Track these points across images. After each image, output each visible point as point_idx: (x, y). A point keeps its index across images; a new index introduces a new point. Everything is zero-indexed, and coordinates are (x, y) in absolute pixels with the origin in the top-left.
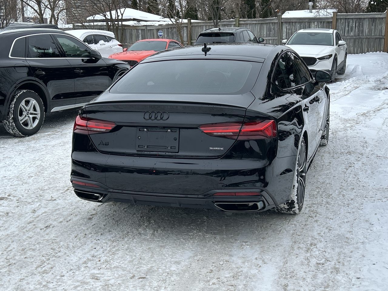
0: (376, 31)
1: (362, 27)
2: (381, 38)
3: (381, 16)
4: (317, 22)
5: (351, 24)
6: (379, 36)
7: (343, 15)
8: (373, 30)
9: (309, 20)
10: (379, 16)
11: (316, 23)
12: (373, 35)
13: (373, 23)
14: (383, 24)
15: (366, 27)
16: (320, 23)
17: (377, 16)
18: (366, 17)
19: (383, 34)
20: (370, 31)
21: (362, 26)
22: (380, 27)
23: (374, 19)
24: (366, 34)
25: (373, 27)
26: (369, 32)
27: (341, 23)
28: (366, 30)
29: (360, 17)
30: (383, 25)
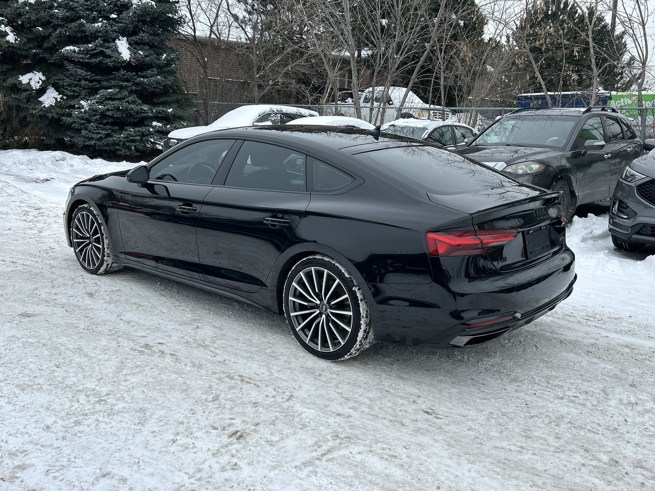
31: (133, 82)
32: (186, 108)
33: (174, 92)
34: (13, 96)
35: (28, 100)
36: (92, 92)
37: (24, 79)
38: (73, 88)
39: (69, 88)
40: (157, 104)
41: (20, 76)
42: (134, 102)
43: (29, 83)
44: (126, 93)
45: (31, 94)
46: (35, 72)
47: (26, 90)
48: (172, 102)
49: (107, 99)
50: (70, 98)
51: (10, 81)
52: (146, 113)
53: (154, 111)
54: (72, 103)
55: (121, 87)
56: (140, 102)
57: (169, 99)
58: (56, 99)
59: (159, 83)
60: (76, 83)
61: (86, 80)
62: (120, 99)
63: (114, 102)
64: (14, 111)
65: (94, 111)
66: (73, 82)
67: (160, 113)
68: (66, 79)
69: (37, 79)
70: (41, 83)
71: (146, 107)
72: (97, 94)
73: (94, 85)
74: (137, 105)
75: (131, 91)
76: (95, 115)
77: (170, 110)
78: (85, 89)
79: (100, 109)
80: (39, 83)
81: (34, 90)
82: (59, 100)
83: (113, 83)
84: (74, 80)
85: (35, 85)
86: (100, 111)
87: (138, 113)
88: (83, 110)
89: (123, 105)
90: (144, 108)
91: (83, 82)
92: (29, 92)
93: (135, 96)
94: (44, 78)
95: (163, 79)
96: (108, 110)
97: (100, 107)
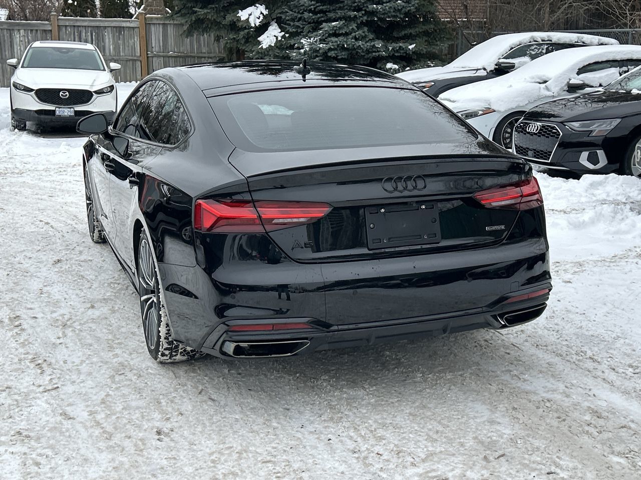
0: (127, 48)
1: (103, 42)
2: (135, 60)
3: (132, 25)
4: (25, 30)
5: (84, 34)
6: (132, 56)
7: (69, 20)
8: (121, 47)
9: (8, 27)
10: (128, 25)
11: (22, 31)
12: (121, 54)
13: (119, 35)
14: (136, 37)
15: (109, 42)
16: (29, 31)
17: (124, 25)
18: (106, 24)
19: (138, 54)
20: (117, 48)
21: (103, 39)
22: (131, 42)
23: (120, 29)
24: (110, 53)
25: (120, 42)
26: (114, 49)
27: (66, 32)
28: (109, 46)
29: (97, 24)
30: (136, 40)
31: (365, 10)
32: (438, 43)
33: (426, 21)
34: (231, 36)
35: (247, 41)
36: (316, 26)
37: (243, 15)
38: (297, 24)
39: (292, 24)
40: (397, 39)
41: (240, 11)
42: (363, 38)
43: (248, 19)
44: (354, 26)
45: (248, 33)
46: (257, 5)
47: (245, 28)
48: (415, 36)
49: (330, 35)
50: (293, 35)
51: (229, 18)
52: (378, 52)
53: (390, 48)
54: (292, 42)
55: (348, 19)
56: (371, 36)
57: (412, 31)
58: (277, 38)
59: (399, 11)
60: (299, 16)
61: (310, 11)
62: (346, 34)
63: (336, 39)
64: (235, 55)
65: (315, 51)
66: (296, 14)
67: (397, 51)
68: (288, 11)
69: (258, 13)
70: (262, 18)
71: (379, 44)
72: (321, 29)
73: (319, 18)
74: (366, 43)
75: (362, 23)
76: (317, 56)
77: (410, 47)
78: (310, 23)
79: (320, 48)
80: (259, 18)
81: (252, 27)
82: (279, 38)
83: (340, 13)
84: (298, 12)
85: (255, 20)
86: (321, 51)
87: (368, 51)
88: (302, 51)
89: (349, 42)
90: (377, 46)
91: (306, 15)
92: (246, 31)
93: (366, 29)
94: (266, 12)
95: (403, 4)
96: (330, 49)
97: (321, 46)
